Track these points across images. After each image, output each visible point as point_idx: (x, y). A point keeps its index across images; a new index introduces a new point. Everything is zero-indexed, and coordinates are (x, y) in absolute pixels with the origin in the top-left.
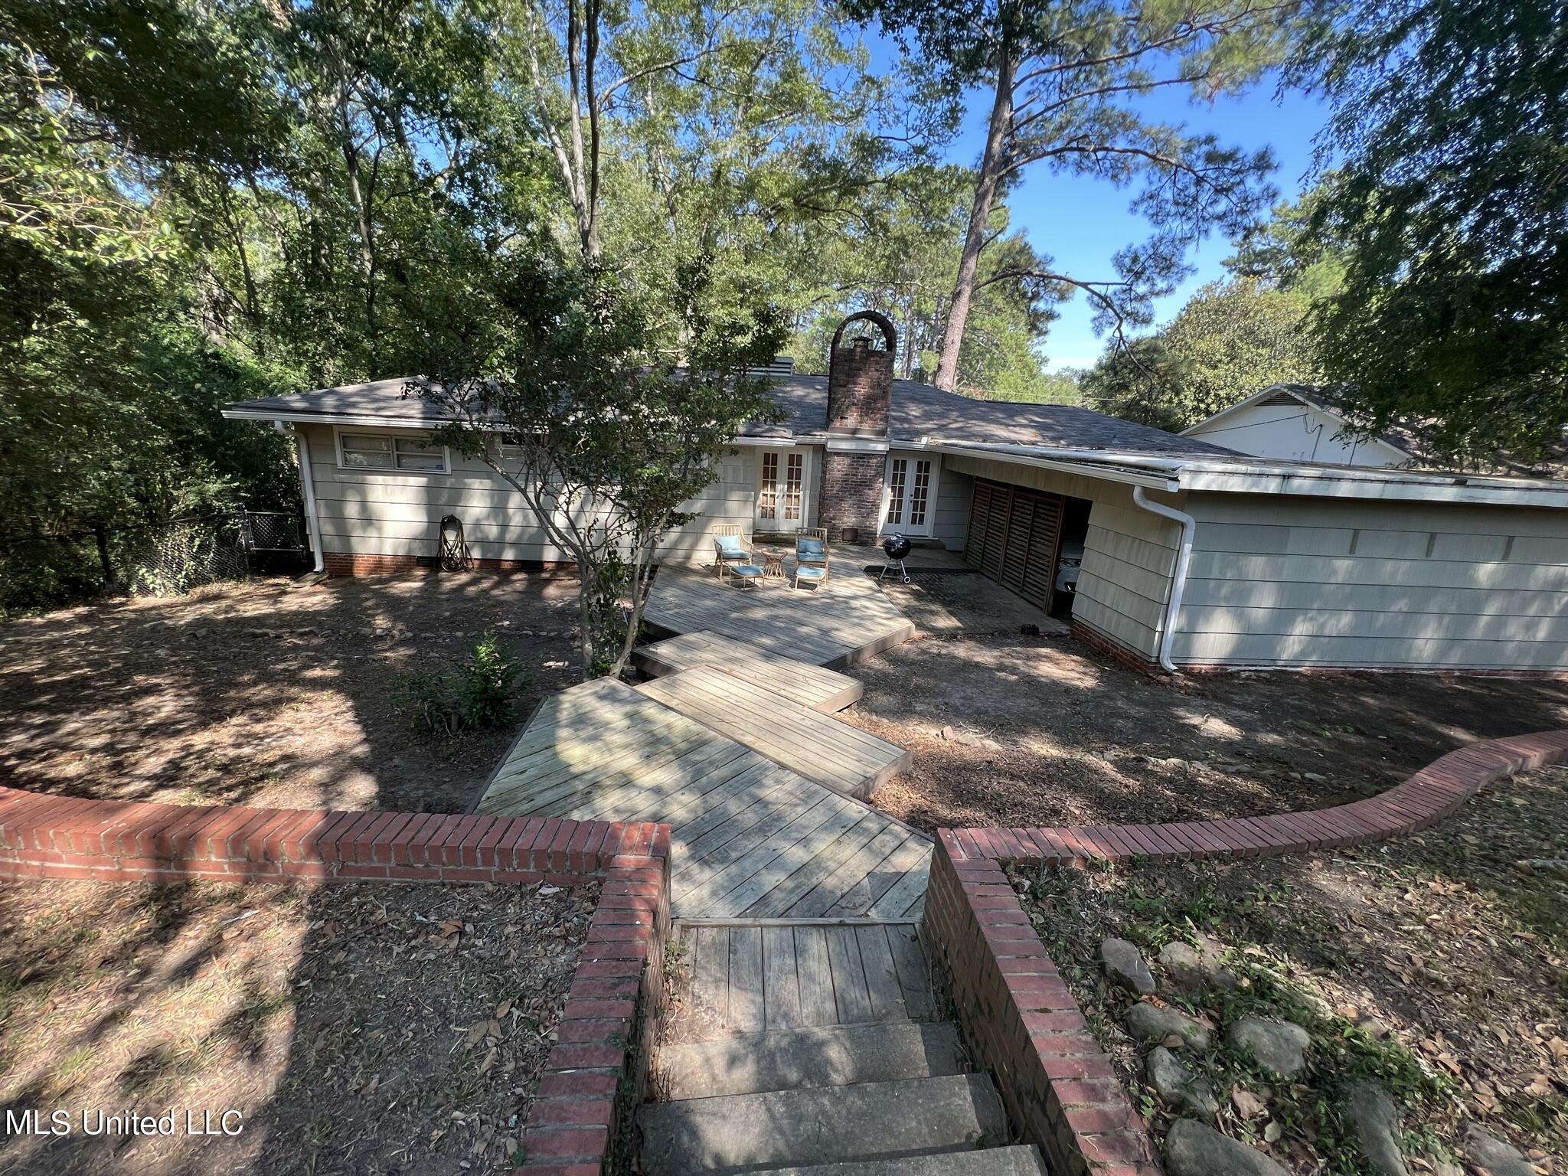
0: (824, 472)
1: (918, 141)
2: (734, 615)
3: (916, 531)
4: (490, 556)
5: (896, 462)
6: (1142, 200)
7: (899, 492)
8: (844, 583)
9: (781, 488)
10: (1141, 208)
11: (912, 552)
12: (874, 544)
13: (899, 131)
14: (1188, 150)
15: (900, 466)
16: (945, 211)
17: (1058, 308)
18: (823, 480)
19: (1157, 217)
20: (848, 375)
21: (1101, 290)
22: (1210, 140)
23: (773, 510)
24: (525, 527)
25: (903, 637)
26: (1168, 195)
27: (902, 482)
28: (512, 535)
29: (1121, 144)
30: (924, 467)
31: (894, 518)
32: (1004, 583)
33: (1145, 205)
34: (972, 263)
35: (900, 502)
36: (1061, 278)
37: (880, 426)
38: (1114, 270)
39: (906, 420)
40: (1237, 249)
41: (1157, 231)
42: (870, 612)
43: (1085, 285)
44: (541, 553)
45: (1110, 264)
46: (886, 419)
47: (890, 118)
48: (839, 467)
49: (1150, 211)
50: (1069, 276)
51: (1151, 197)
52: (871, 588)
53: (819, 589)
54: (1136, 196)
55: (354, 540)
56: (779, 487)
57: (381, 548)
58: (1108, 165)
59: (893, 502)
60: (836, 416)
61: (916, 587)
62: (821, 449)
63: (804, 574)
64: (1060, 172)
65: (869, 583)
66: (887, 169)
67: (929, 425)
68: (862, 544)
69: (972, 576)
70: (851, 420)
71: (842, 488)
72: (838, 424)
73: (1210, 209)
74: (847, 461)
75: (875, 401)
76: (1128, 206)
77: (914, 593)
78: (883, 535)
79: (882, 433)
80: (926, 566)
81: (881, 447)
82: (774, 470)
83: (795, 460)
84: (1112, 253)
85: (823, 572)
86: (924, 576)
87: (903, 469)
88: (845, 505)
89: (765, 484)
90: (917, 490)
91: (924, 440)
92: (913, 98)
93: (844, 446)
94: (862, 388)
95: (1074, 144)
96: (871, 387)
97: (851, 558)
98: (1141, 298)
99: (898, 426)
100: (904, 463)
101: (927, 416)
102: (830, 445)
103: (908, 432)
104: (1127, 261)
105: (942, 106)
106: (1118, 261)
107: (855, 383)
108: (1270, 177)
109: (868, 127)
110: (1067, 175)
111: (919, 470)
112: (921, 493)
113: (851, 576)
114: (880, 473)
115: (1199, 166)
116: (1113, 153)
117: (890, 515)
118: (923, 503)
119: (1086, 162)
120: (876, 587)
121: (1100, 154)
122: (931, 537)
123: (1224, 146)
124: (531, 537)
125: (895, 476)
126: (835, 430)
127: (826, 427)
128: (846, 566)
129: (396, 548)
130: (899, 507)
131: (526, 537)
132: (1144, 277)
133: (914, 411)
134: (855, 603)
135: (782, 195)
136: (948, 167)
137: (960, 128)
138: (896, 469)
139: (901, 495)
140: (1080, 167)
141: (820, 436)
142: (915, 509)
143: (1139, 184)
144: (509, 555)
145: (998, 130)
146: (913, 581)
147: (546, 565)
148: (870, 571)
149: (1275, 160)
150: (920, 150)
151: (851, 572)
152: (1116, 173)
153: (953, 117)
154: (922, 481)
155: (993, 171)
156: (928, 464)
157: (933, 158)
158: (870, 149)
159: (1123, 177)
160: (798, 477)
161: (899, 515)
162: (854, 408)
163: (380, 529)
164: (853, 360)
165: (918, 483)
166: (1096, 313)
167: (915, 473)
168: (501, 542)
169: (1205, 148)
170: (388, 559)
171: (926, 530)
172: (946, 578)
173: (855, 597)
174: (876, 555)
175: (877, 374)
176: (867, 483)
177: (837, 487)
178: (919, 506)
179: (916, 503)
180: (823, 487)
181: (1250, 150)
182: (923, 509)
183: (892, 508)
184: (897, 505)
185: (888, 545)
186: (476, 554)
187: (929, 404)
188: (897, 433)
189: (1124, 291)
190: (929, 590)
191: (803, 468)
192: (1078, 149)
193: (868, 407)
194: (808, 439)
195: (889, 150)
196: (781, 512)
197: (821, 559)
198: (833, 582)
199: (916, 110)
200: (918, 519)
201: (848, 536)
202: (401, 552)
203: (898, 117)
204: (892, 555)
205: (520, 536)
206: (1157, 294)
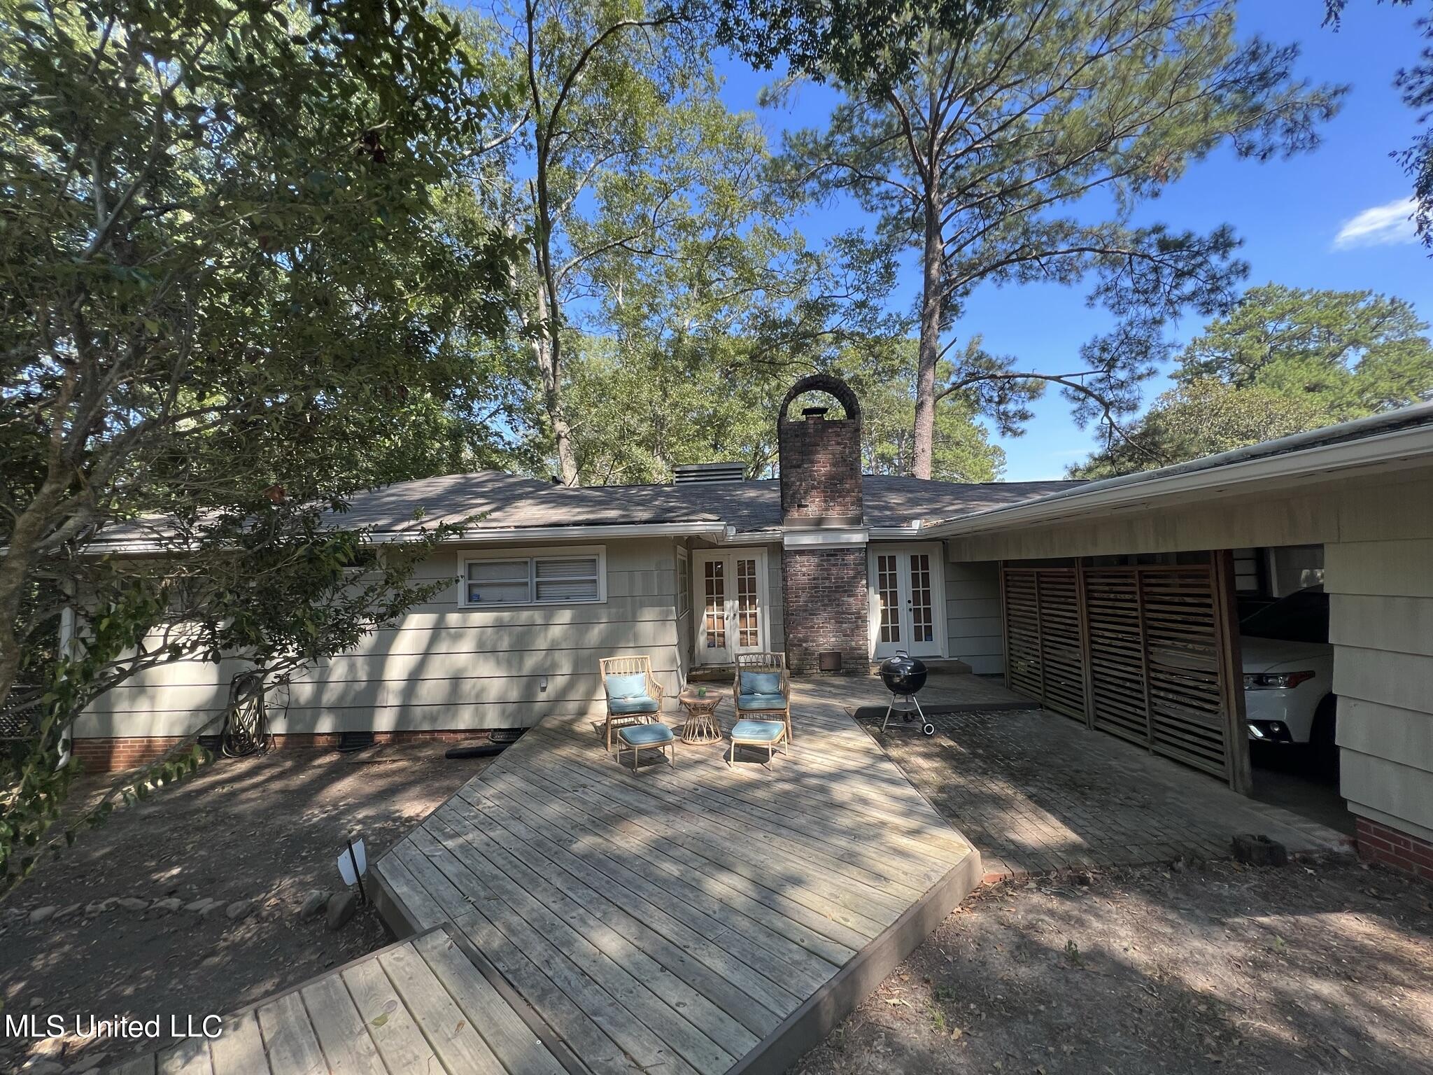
0: (785, 579)
1: (859, 297)
2: (585, 843)
3: (923, 650)
4: (299, 729)
5: (882, 559)
6: (1098, 293)
7: (890, 598)
8: (821, 745)
9: (731, 605)
10: (1099, 301)
11: (930, 681)
12: (868, 672)
13: (841, 291)
14: (1137, 241)
15: (887, 564)
16: (893, 352)
17: (1030, 407)
18: (785, 589)
19: (1118, 308)
20: (801, 453)
21: (1077, 381)
22: (1157, 229)
23: (723, 635)
24: (350, 682)
25: (959, 892)
26: (1127, 283)
27: (894, 584)
28: (329, 697)
29: (1063, 247)
30: (921, 564)
31: (890, 633)
32: (1101, 725)
33: (1103, 297)
34: (930, 375)
35: (895, 613)
36: (1028, 376)
37: (853, 512)
38: (1084, 361)
39: (887, 508)
40: (1181, 363)
41: (1124, 320)
42: (876, 815)
43: (1058, 379)
44: (370, 719)
45: (1079, 356)
46: (859, 503)
47: (831, 285)
48: (803, 568)
49: (1111, 302)
50: (1036, 373)
51: (1107, 289)
52: (868, 752)
53: (774, 760)
54: (1091, 292)
55: (117, 717)
56: (728, 604)
57: (151, 725)
58: (1053, 268)
59: (884, 612)
60: (791, 504)
61: (947, 742)
62: (777, 550)
63: (745, 734)
64: (1004, 284)
65: (861, 740)
66: (833, 321)
67: (918, 510)
68: (850, 673)
69: (1036, 714)
70: (813, 507)
71: (812, 599)
72: (796, 515)
73: (1176, 292)
74: (814, 560)
75: (841, 481)
76: (1085, 301)
77: (945, 755)
78: (878, 658)
79: (856, 521)
80: (953, 701)
81: (858, 538)
82: (720, 583)
83: (746, 569)
84: (1080, 345)
85: (778, 729)
86: (956, 721)
87: (893, 567)
88: (818, 620)
89: (710, 603)
90: (916, 594)
91: (916, 524)
92: (848, 266)
93: (807, 540)
94: (822, 466)
95: (1014, 257)
96: (833, 465)
97: (835, 696)
98: (1121, 385)
99: (876, 513)
100: (892, 559)
101: (914, 502)
102: (787, 540)
103: (891, 519)
104: (1097, 352)
105: (877, 265)
106: (1086, 353)
107: (812, 462)
108: (1234, 254)
109: (812, 292)
110: (1012, 285)
111: (914, 567)
112: (921, 598)
113: (832, 728)
114: (862, 572)
115: (1154, 252)
116: (1057, 256)
117: (884, 630)
118: (928, 611)
119: (1029, 273)
120: (878, 750)
121: (1043, 260)
122: (946, 657)
123: (1174, 232)
124: (358, 695)
125: (882, 577)
126: (792, 522)
127: (779, 522)
128: (826, 711)
129: (172, 725)
130: (895, 619)
131: (350, 698)
132: (1119, 364)
133: (895, 499)
134: (842, 791)
135: (739, 353)
136: (890, 315)
137: (896, 281)
138: (882, 568)
139: (894, 601)
140: (1023, 278)
141: (772, 533)
142: (917, 619)
143: (1092, 280)
144: (325, 725)
145: (934, 260)
146: (941, 731)
147: (378, 738)
148: (865, 717)
149: (1236, 236)
150: (862, 305)
151: (833, 722)
152: (1064, 274)
153: (888, 274)
154: (921, 580)
155: (936, 293)
156: (925, 559)
157: (875, 310)
158: (817, 309)
159: (1072, 276)
160: (753, 589)
161: (896, 630)
162: (814, 493)
163: (153, 699)
164: (805, 434)
165: (915, 582)
166: (1075, 406)
167: (909, 572)
168: (315, 707)
169: (1154, 237)
170: (160, 742)
171: (937, 648)
172: (994, 720)
173: (839, 775)
174: (870, 689)
175: (839, 448)
176: (847, 588)
177: (803, 597)
178: (922, 615)
179: (917, 612)
180: (785, 600)
181: (1204, 230)
182: (928, 619)
183: (884, 620)
184: (890, 616)
185: (888, 672)
186: (278, 727)
187: (911, 492)
188: (876, 521)
189: (1101, 381)
190: (972, 745)
191: (758, 576)
192: (1019, 259)
193: (833, 489)
194: (757, 536)
195: (833, 305)
196: (733, 637)
197: (776, 703)
198: (802, 742)
199: (852, 274)
200: (924, 633)
201: (828, 663)
202: (178, 731)
203: (837, 282)
204: (897, 689)
205: (342, 697)
206: (1140, 378)
